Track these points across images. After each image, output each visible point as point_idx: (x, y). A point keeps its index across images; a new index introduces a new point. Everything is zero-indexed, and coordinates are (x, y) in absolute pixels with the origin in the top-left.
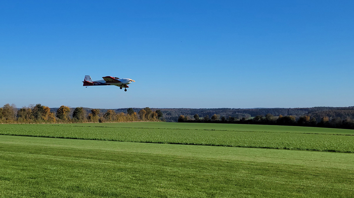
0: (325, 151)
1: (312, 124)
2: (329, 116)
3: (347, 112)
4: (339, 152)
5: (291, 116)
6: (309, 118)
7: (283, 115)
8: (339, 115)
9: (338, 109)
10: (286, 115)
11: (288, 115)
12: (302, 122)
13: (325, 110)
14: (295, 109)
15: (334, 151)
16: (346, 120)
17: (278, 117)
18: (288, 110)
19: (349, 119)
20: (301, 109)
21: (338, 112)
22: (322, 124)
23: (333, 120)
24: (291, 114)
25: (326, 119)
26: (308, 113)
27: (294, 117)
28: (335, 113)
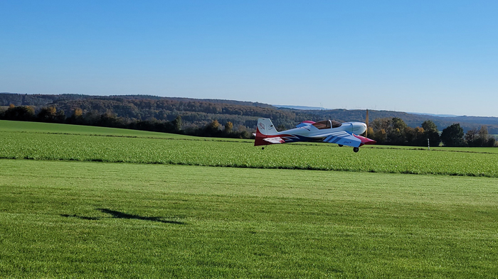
0: (89, 160)
1: (59, 119)
2: (83, 107)
3: (107, 102)
4: (107, 161)
5: (27, 106)
6: (55, 111)
7: (15, 104)
8: (96, 107)
9: (95, 98)
10: (19, 105)
11: (24, 104)
12: (43, 116)
13: (77, 100)
14: (34, 96)
15: (100, 161)
16: (106, 114)
17: (6, 108)
18: (24, 96)
19: (109, 114)
20: (44, 97)
21: (95, 102)
22: (73, 120)
23: (89, 114)
24: (28, 104)
25: (79, 112)
26: (54, 103)
27: (32, 108)
28: (92, 103)
